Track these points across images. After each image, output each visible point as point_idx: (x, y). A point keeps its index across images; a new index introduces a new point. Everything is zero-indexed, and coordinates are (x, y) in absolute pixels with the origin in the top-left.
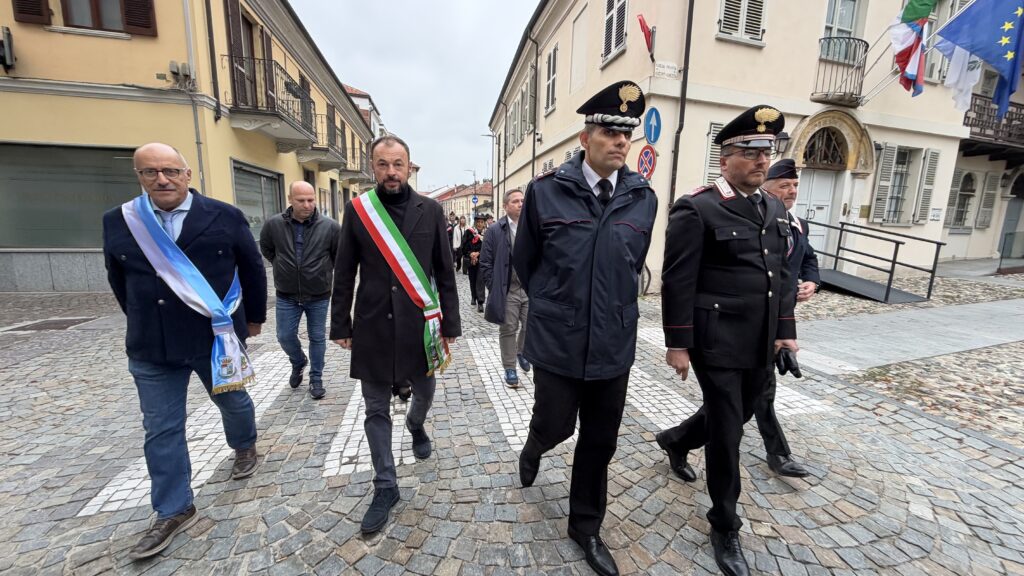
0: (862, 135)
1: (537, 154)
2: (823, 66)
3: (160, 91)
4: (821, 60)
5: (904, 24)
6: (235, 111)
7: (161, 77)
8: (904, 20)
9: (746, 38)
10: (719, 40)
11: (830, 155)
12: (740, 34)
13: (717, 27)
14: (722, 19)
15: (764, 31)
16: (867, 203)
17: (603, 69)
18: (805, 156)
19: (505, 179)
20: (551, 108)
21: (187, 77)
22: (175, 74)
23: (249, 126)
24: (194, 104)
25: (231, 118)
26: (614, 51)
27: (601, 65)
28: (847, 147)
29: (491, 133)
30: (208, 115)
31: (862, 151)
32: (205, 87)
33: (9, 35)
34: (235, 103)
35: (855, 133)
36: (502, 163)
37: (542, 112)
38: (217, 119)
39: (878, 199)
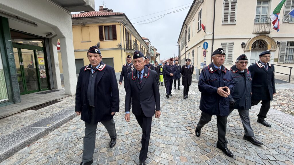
0: (272, 40)
1: (187, 50)
2: (255, 25)
3: (117, 48)
4: (255, 24)
5: (274, 15)
6: (127, 50)
7: (117, 46)
8: (274, 14)
9: (231, 23)
10: (222, 25)
11: (261, 46)
12: (229, 22)
13: (222, 22)
14: (223, 20)
15: (236, 21)
16: (277, 58)
17: (198, 32)
18: (252, 47)
19: (181, 56)
20: (189, 40)
21: (121, 45)
22: (119, 45)
23: (128, 52)
24: (121, 50)
25: (126, 51)
26: (200, 29)
27: (197, 32)
28: (267, 44)
29: (178, 45)
30: (123, 51)
31: (273, 44)
32: (123, 47)
33: (99, 42)
34: (126, 49)
35: (270, 40)
36: (180, 52)
37: (188, 41)
38: (124, 51)
39: (280, 57)
